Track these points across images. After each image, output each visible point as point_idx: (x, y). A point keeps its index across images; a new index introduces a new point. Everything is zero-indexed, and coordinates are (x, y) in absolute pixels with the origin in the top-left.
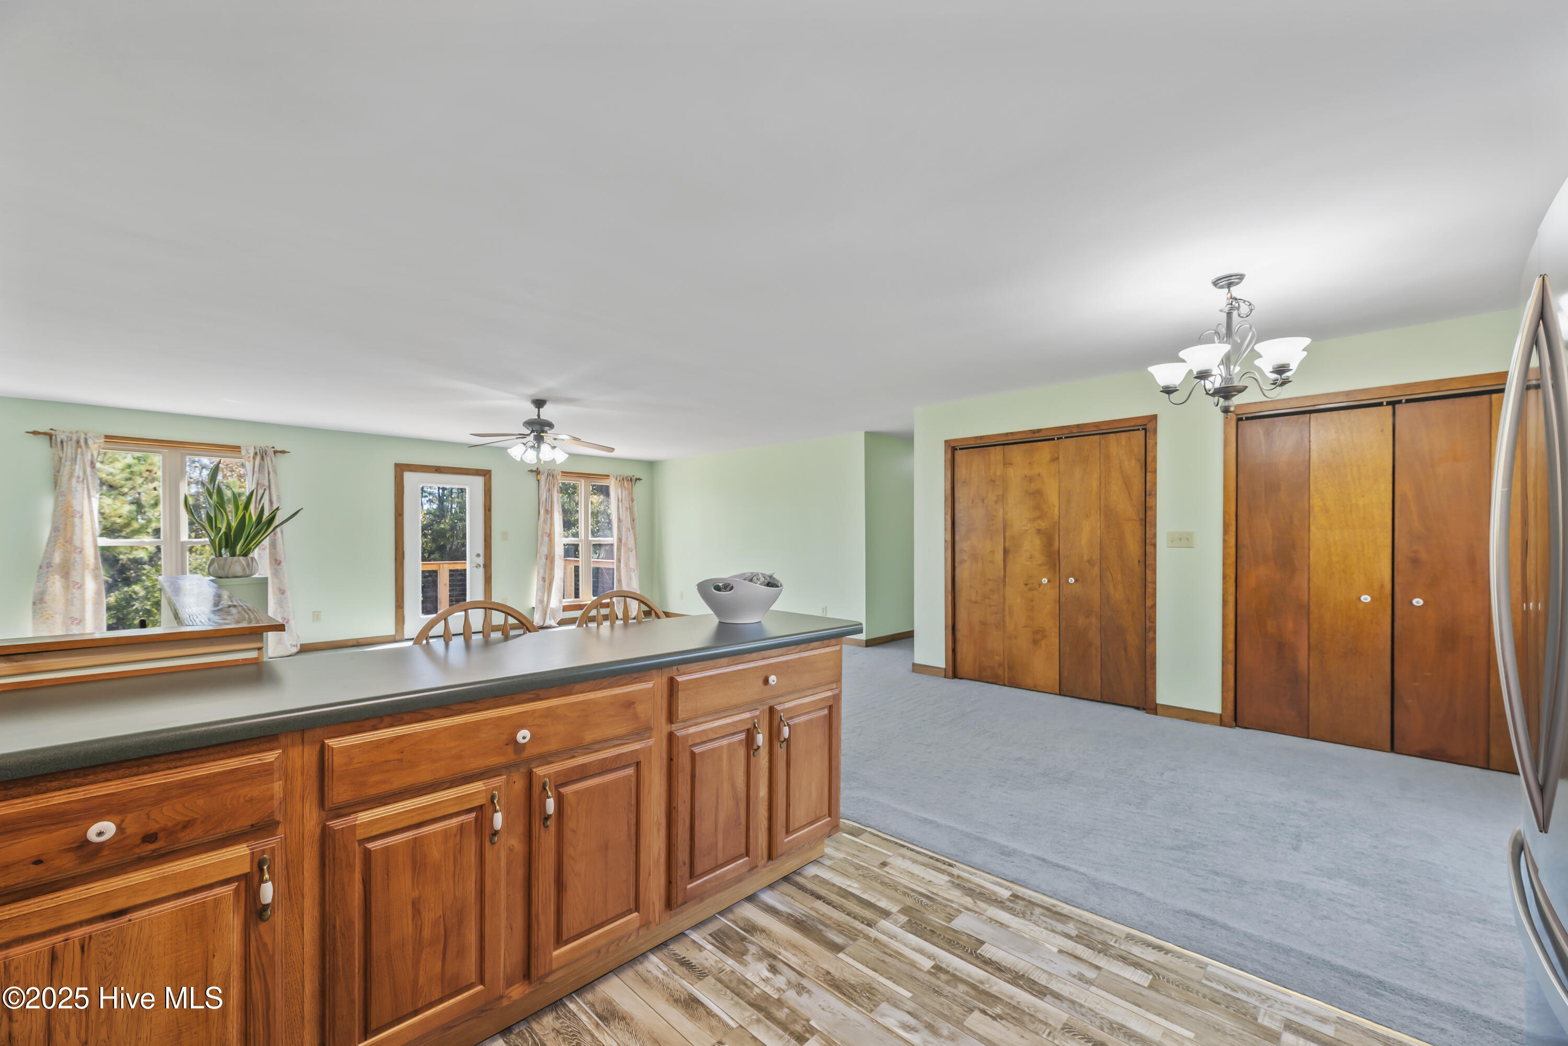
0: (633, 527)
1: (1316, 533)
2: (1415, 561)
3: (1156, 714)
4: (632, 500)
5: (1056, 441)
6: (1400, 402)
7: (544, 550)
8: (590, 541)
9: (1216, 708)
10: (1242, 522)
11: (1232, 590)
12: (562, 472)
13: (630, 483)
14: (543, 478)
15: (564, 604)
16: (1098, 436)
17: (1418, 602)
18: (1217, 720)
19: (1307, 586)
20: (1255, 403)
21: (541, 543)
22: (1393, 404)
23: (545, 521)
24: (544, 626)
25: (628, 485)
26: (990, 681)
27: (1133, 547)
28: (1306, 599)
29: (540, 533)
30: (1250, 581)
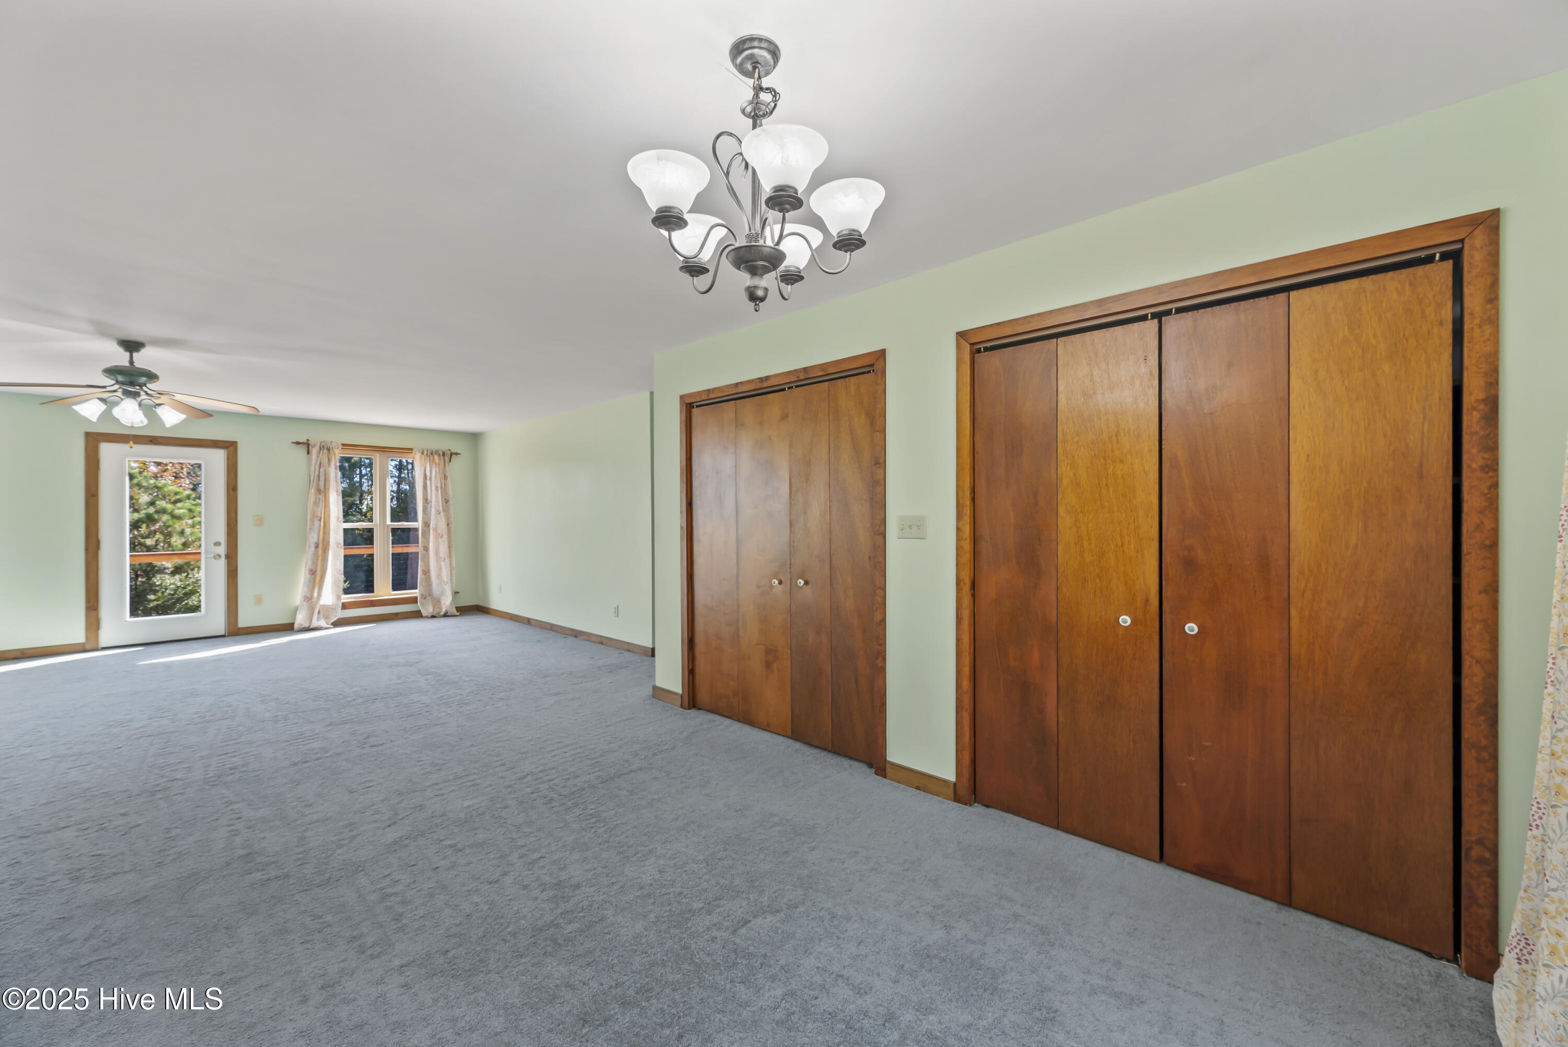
0: (446, 510)
1: (1065, 520)
2: (1189, 564)
3: (885, 777)
4: (445, 477)
5: (787, 391)
6: (1168, 313)
7: (313, 538)
8: (388, 525)
9: (949, 774)
10: (981, 502)
11: (967, 601)
12: (343, 445)
13: (442, 457)
14: (314, 451)
15: (343, 601)
16: (827, 383)
17: (1192, 628)
18: (950, 792)
19: (1054, 598)
20: (991, 326)
21: (310, 529)
22: (1158, 316)
23: (316, 503)
24: (311, 627)
25: (440, 460)
26: (726, 713)
27: (864, 538)
28: (1055, 619)
29: (309, 517)
30: (988, 591)
